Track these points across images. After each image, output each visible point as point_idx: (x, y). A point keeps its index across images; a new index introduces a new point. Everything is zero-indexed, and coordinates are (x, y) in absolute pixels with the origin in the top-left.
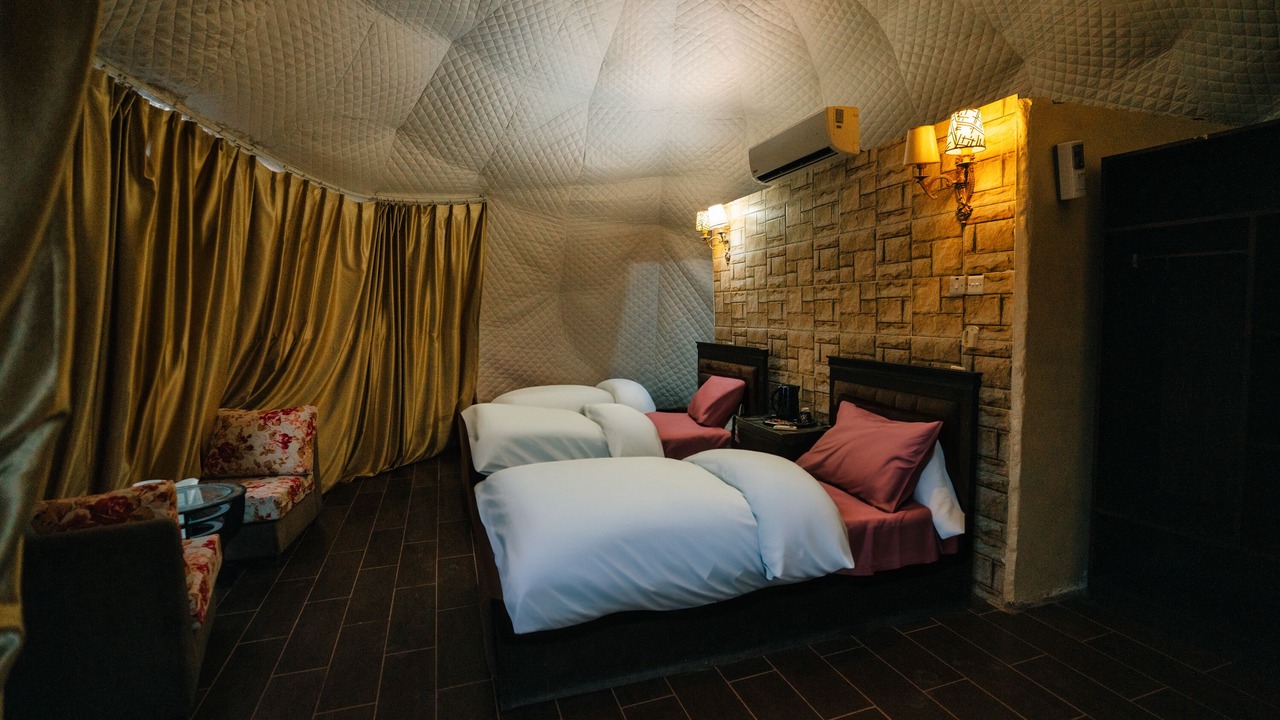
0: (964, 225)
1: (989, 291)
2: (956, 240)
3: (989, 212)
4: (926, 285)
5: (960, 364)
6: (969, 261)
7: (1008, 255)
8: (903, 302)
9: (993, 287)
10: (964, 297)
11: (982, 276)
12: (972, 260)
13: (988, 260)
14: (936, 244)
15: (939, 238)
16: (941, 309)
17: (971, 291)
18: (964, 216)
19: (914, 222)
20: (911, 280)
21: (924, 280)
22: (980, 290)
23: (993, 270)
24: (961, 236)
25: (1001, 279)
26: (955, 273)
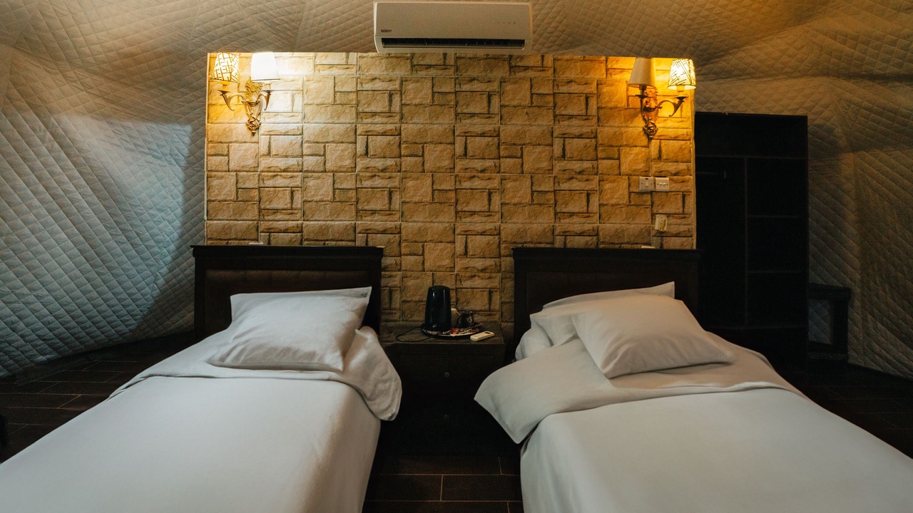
0: (650, 140)
1: (673, 190)
2: (643, 149)
3: (672, 133)
4: (614, 181)
5: (650, 244)
6: (655, 167)
7: (687, 166)
8: (588, 195)
9: (677, 187)
10: (651, 193)
11: (667, 179)
12: (658, 166)
13: (672, 167)
14: (624, 150)
15: (627, 145)
16: (630, 201)
17: (658, 188)
18: (649, 132)
19: (600, 129)
20: (598, 177)
21: (612, 178)
22: (667, 188)
23: (676, 174)
24: (647, 147)
25: (683, 182)
26: (643, 174)
